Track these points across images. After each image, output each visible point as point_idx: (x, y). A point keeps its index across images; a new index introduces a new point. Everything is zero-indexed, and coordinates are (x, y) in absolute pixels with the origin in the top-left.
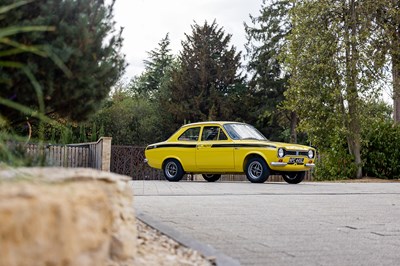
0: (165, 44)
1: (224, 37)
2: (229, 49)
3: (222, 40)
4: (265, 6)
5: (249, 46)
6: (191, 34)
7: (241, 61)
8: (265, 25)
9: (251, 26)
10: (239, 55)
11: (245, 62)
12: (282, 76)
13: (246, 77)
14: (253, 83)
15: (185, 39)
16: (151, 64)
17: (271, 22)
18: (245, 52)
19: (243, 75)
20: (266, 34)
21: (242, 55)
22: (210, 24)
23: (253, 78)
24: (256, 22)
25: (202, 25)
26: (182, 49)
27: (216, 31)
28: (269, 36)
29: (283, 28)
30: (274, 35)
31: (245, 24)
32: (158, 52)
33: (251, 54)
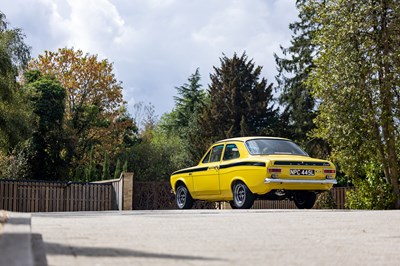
0: (195, 80)
1: (254, 69)
2: (259, 81)
3: (252, 72)
4: (296, 36)
5: (281, 78)
6: (220, 67)
7: (273, 93)
8: (297, 55)
9: (282, 56)
10: (270, 87)
11: (276, 94)
12: (315, 108)
13: (278, 110)
14: (285, 116)
15: (214, 72)
16: (181, 100)
17: (303, 52)
18: (276, 84)
19: (275, 108)
20: (298, 65)
21: (273, 87)
22: (239, 56)
23: (286, 110)
24: (287, 53)
25: (231, 57)
26: (211, 82)
27: (246, 63)
28: (302, 67)
29: (315, 58)
30: (306, 66)
31: (275, 55)
32: (188, 88)
33: (283, 87)
